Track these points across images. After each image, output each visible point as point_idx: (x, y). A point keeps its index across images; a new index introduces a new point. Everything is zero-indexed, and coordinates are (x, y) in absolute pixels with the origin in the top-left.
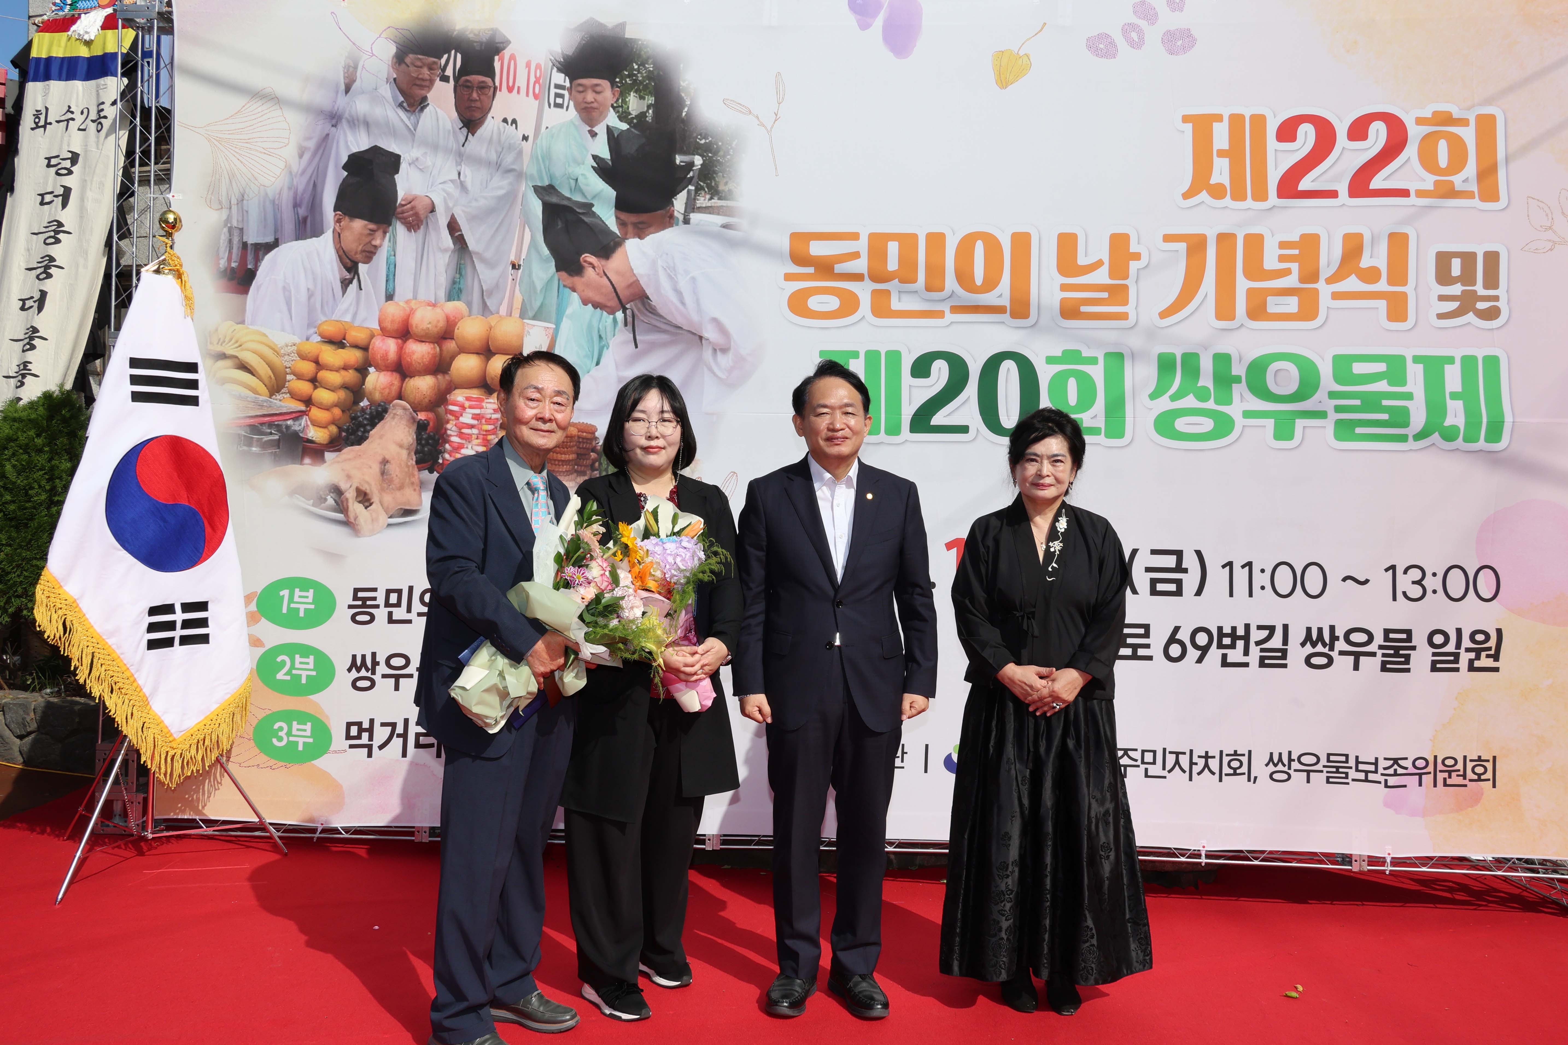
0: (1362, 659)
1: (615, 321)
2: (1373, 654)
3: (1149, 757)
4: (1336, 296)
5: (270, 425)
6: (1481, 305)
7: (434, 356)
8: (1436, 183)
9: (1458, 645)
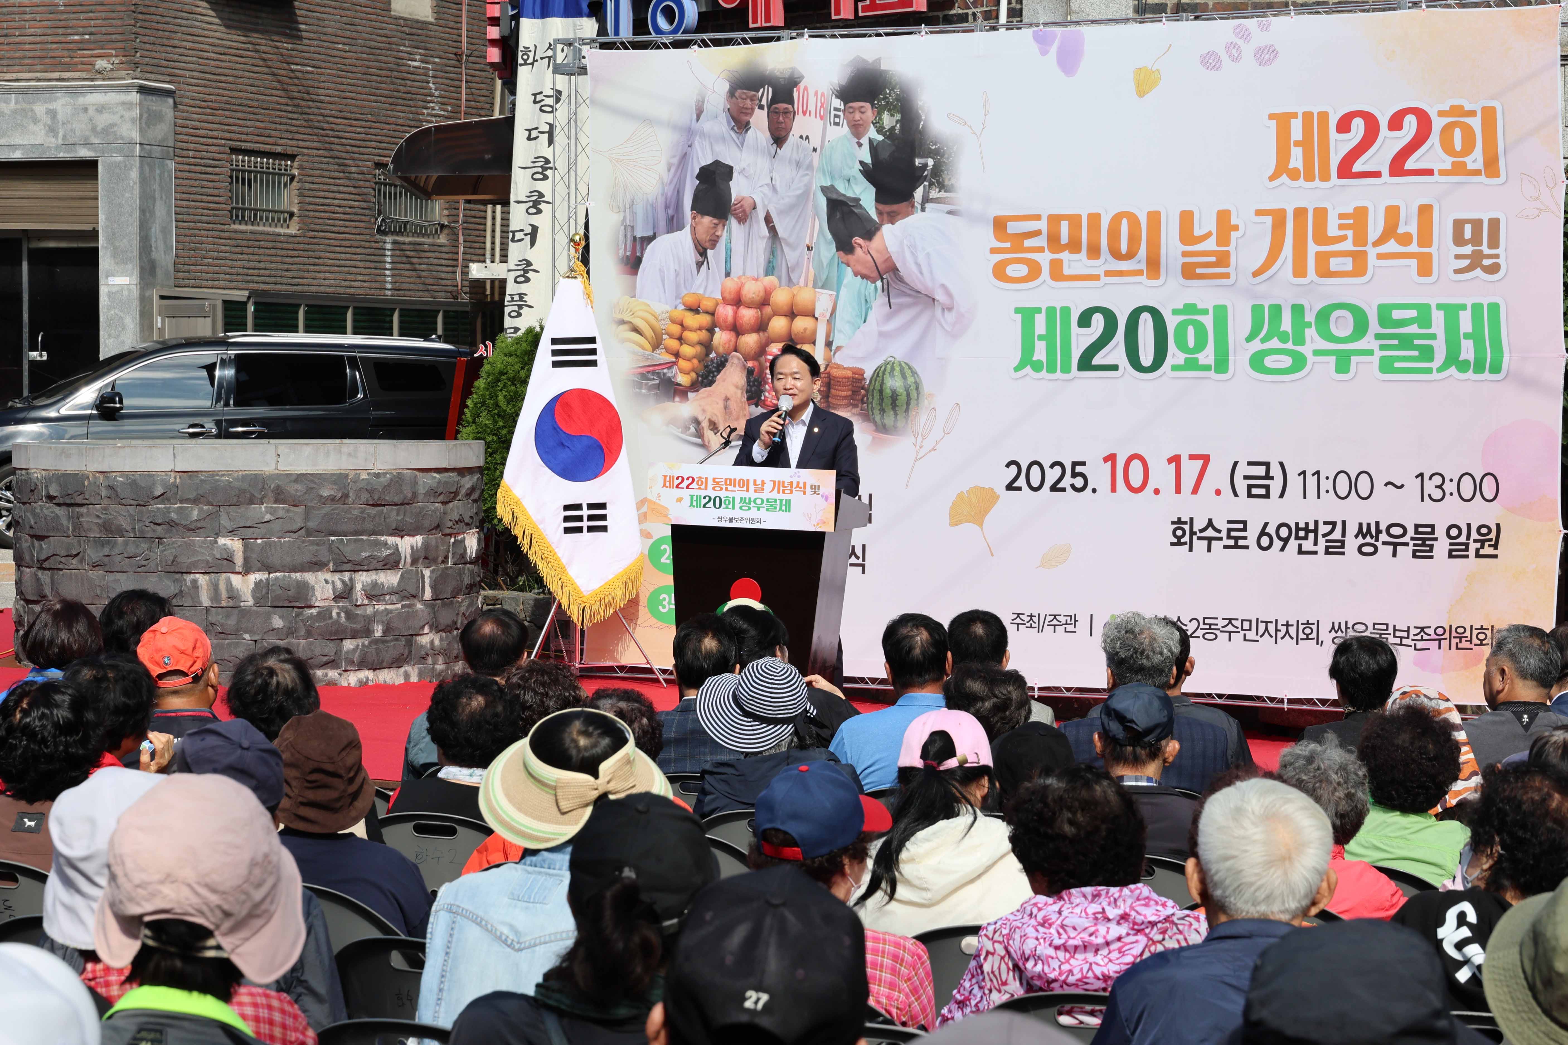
0: (1399, 548)
1: (876, 288)
2: (1407, 544)
3: (1246, 625)
4: (1380, 256)
5: (653, 373)
6: (1486, 262)
7: (757, 318)
8: (1453, 163)
9: (1468, 538)
